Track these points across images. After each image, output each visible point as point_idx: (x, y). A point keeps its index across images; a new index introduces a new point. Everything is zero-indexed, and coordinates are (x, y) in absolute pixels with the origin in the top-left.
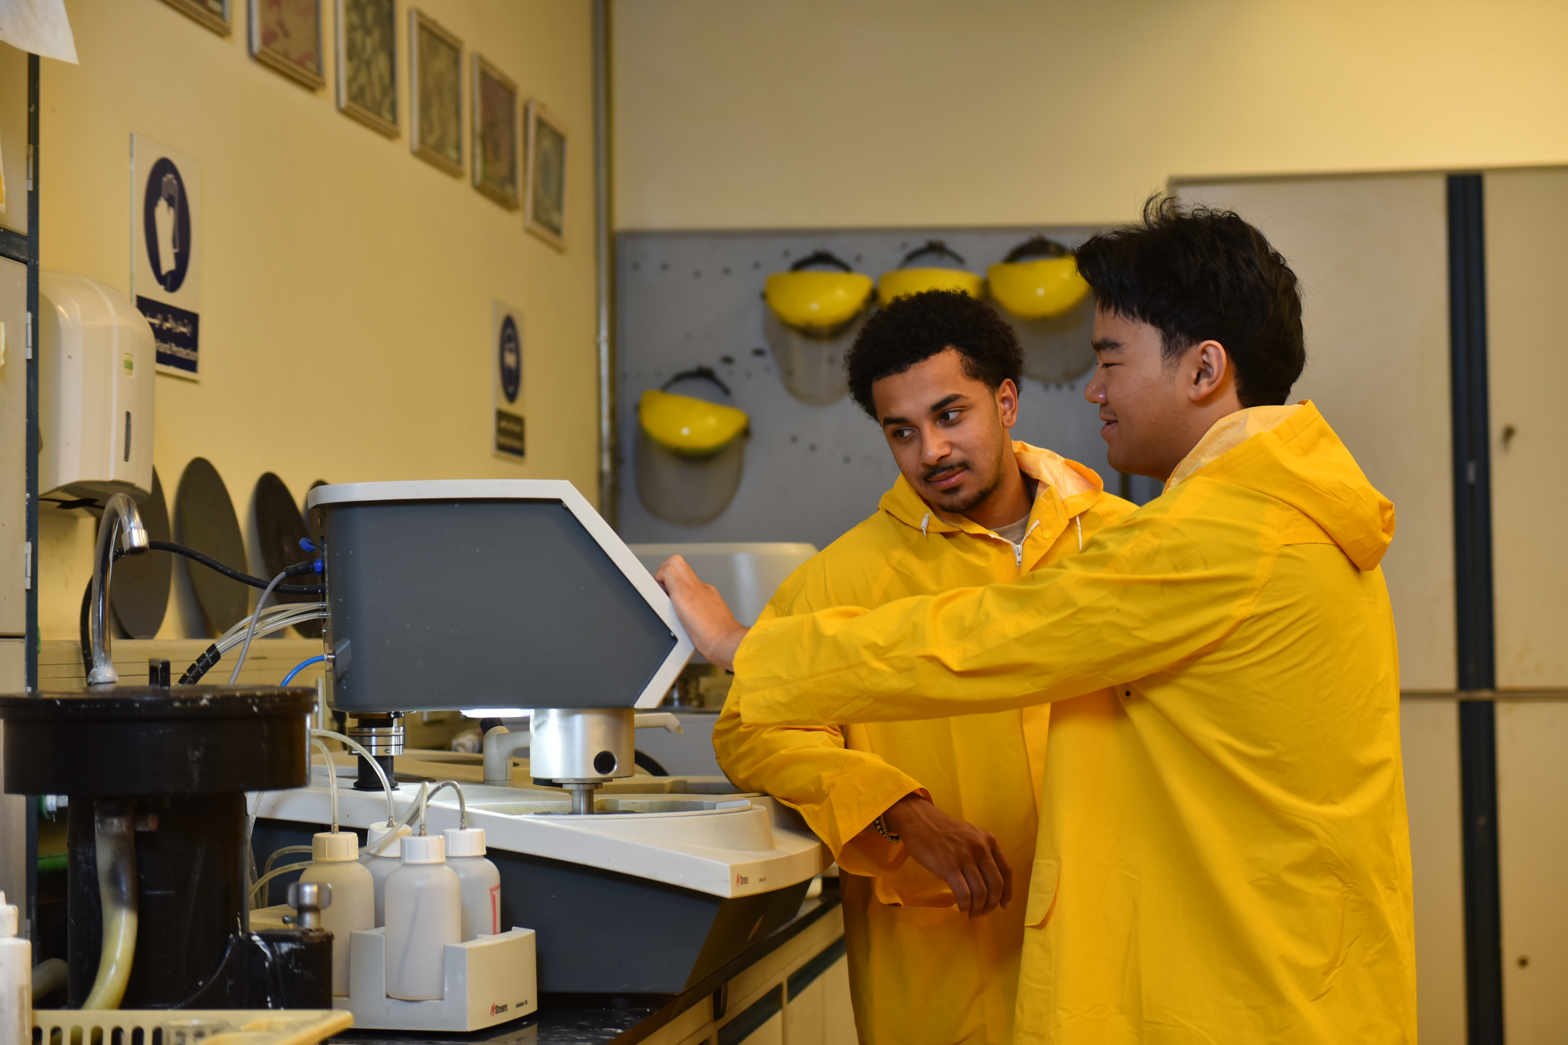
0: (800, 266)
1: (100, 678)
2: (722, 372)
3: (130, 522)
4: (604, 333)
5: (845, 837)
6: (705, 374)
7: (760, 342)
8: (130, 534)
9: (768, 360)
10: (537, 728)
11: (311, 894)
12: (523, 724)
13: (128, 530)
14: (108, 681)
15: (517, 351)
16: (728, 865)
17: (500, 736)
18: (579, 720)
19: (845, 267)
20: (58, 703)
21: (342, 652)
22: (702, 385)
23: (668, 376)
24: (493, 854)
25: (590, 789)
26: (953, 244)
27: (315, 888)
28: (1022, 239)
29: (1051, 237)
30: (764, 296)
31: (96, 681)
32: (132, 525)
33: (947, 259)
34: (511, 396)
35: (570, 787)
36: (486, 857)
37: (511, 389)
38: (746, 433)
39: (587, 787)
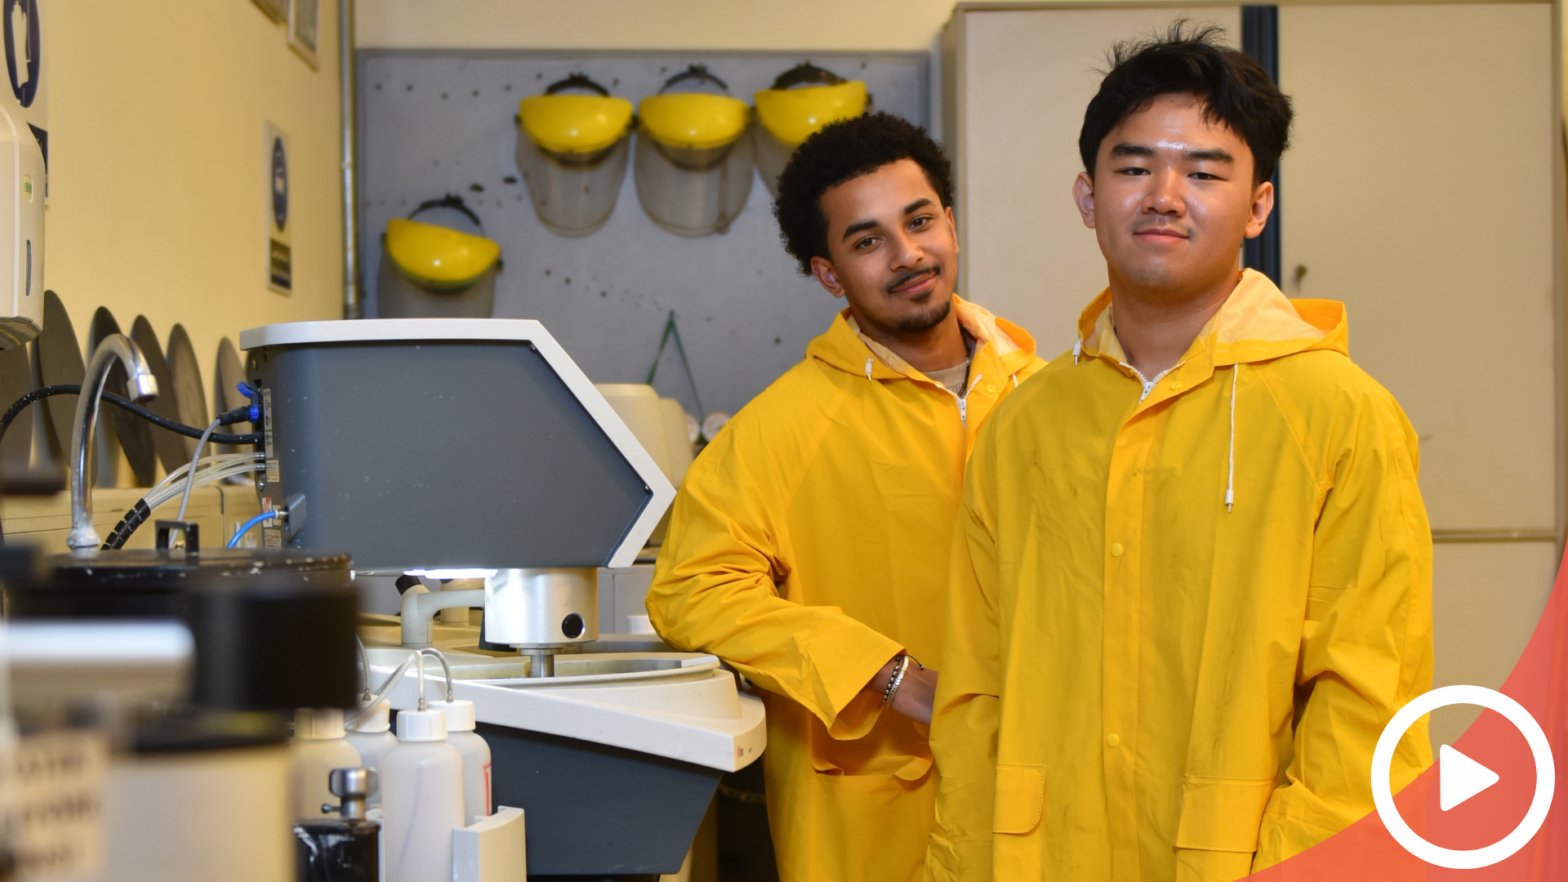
0: (554, 89)
1: (82, 541)
2: (471, 200)
3: (136, 367)
4: (348, 158)
5: (839, 705)
6: (453, 202)
7: (512, 170)
8: (137, 381)
9: (520, 188)
10: (497, 589)
11: (358, 780)
12: (480, 585)
13: (135, 377)
14: (91, 543)
15: (284, 176)
16: (731, 737)
17: (421, 596)
18: (541, 581)
19: (602, 91)
20: (90, 572)
21: (295, 509)
22: (450, 213)
23: (414, 204)
24: (482, 729)
25: (549, 655)
26: (715, 68)
27: (362, 774)
28: (789, 65)
29: (817, 63)
30: (518, 120)
31: (78, 545)
32: (139, 370)
33: (709, 84)
34: (281, 224)
35: (531, 652)
36: (475, 731)
37: (281, 218)
38: (498, 265)
39: (548, 652)
